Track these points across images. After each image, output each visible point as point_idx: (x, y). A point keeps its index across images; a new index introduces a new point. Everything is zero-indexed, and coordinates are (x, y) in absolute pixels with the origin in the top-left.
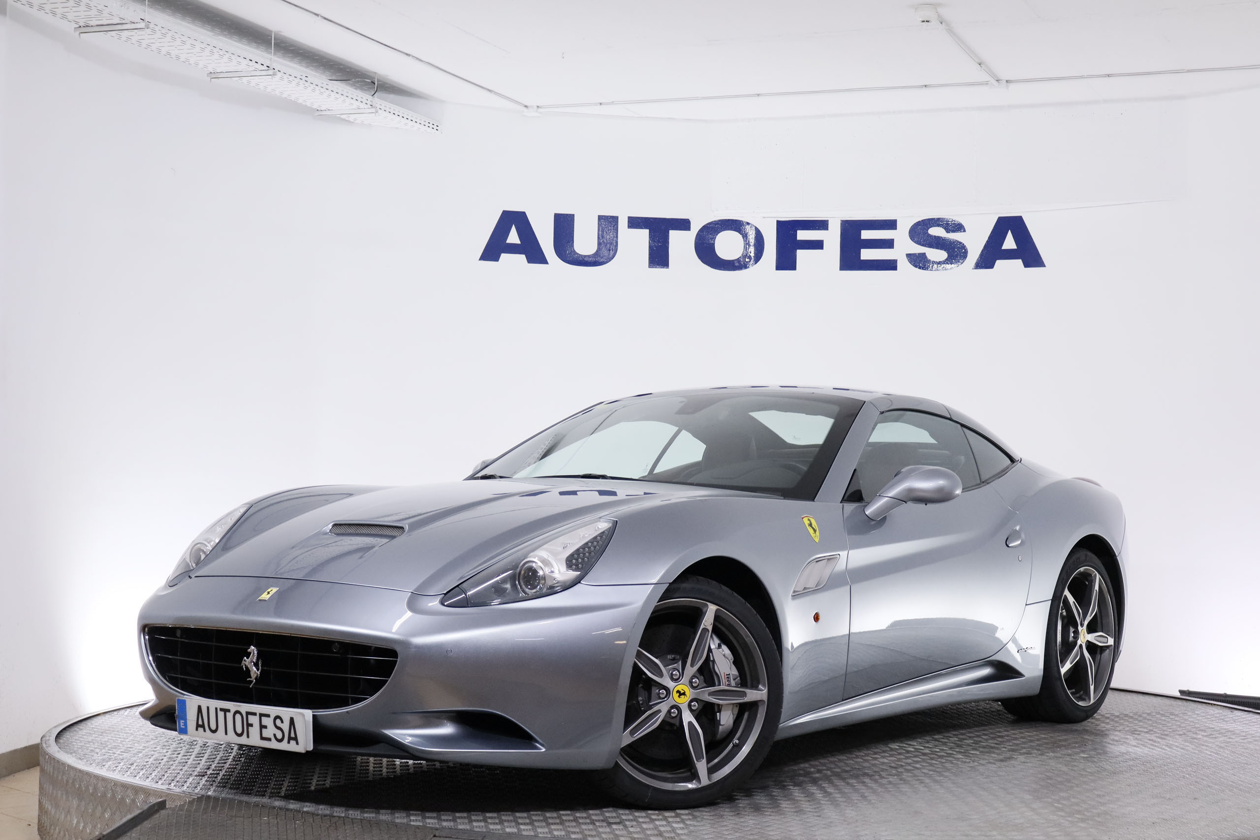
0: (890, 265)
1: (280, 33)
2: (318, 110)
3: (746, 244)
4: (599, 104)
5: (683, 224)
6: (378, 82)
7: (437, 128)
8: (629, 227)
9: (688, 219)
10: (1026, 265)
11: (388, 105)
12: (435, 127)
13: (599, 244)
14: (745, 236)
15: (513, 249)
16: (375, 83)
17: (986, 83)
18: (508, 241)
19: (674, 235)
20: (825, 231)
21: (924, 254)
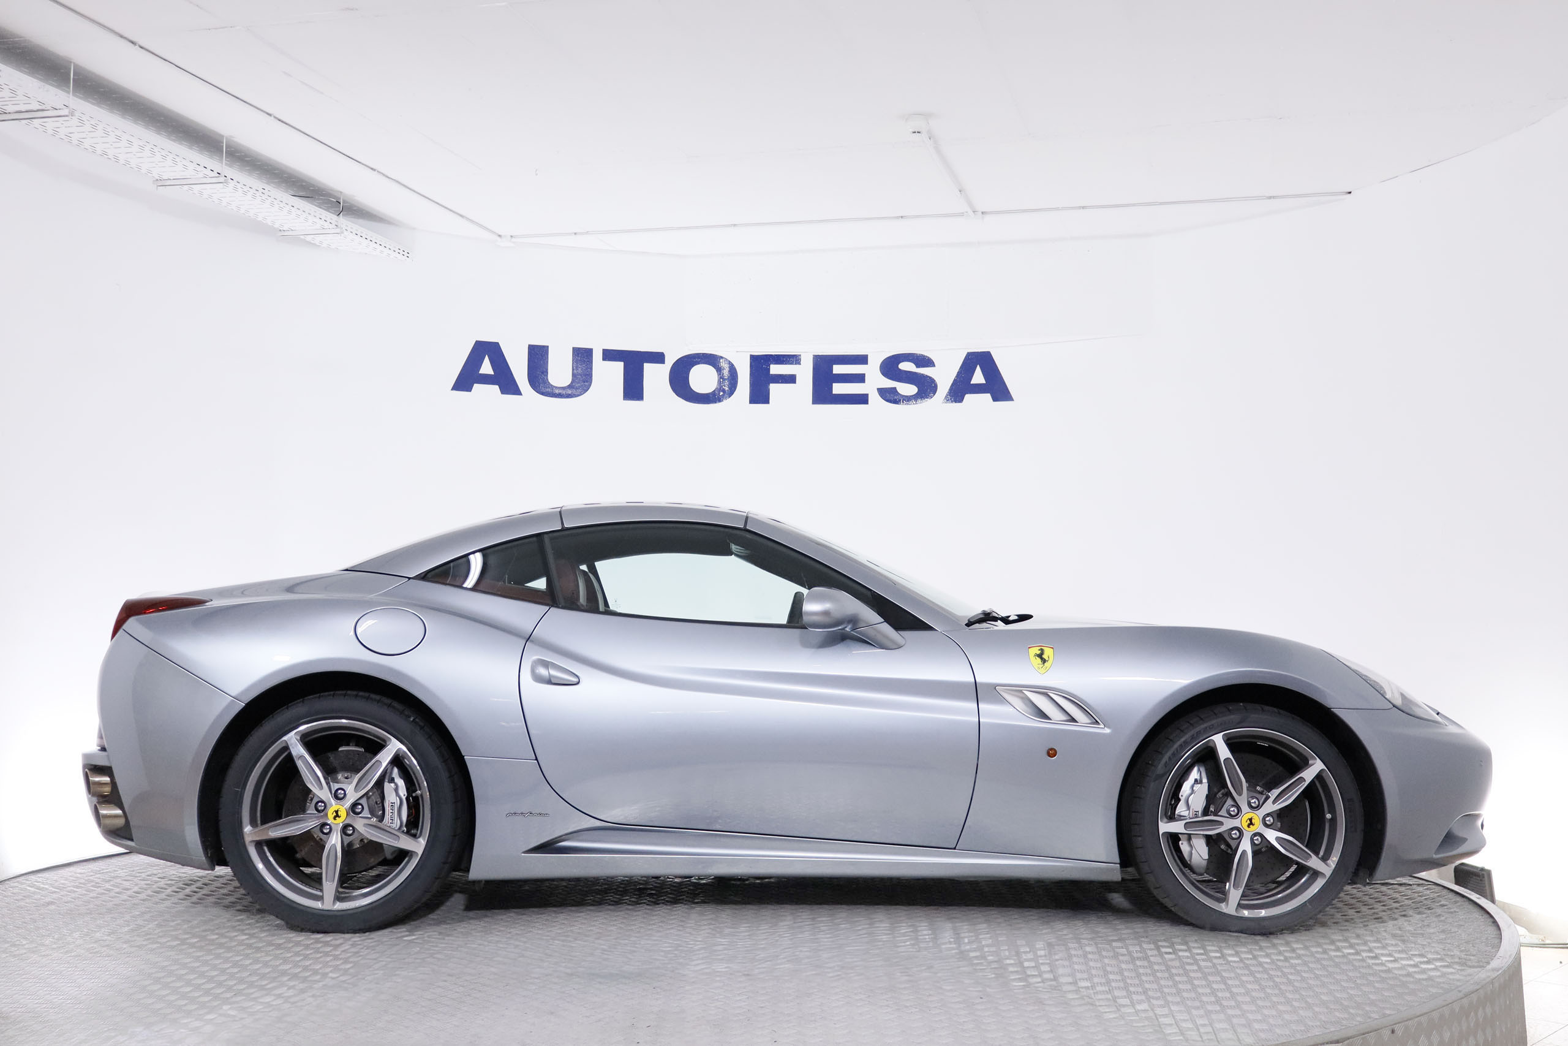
0: (862, 399)
1: (232, 139)
2: (280, 230)
3: (721, 378)
4: (573, 234)
5: (658, 358)
6: (343, 202)
7: (408, 255)
8: (604, 359)
9: (663, 353)
10: (995, 399)
11: (355, 227)
12: (405, 253)
13: (574, 375)
14: (719, 370)
15: (486, 380)
16: (340, 203)
17: (962, 215)
18: (481, 371)
19: (649, 368)
20: (798, 366)
21: (895, 388)
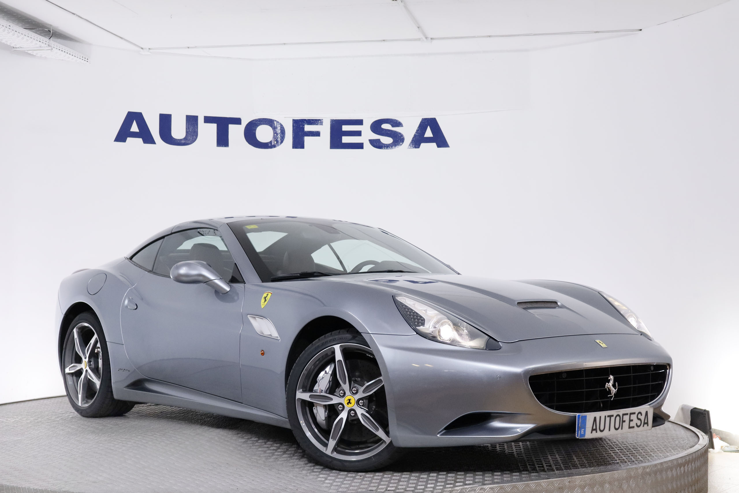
0: (360, 146)
2: (14, 47)
3: (275, 133)
4: (187, 48)
5: (237, 121)
6: (52, 31)
7: (87, 60)
8: (205, 122)
9: (240, 118)
11: (59, 45)
13: (187, 132)
14: (274, 128)
15: (134, 135)
16: (50, 32)
17: (419, 40)
18: (132, 130)
19: (231, 127)
20: (321, 126)
21: (379, 140)
